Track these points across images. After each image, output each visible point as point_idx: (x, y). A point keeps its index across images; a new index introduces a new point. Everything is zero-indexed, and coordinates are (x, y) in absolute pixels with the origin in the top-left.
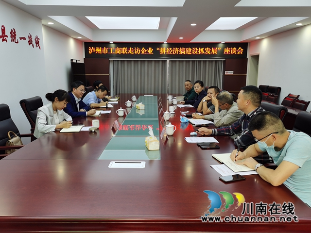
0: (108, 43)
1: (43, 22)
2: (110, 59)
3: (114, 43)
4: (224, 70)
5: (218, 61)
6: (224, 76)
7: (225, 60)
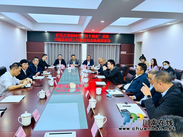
0: (44, 32)
2: (45, 43)
3: (48, 32)
4: (120, 51)
5: (116, 45)
6: (120, 55)
7: (120, 44)
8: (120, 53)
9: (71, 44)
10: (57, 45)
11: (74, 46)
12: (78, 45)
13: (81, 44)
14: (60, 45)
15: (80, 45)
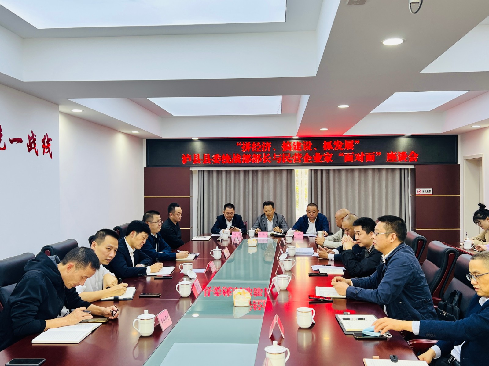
0: (190, 140)
1: (62, 108)
2: (192, 169)
3: (201, 140)
4: (414, 186)
5: (401, 169)
6: (415, 199)
7: (413, 167)
8: (413, 192)
9: (263, 171)
10: (224, 174)
11: (272, 175)
12: (285, 174)
13: (291, 170)
14: (232, 174)
15: (290, 172)
